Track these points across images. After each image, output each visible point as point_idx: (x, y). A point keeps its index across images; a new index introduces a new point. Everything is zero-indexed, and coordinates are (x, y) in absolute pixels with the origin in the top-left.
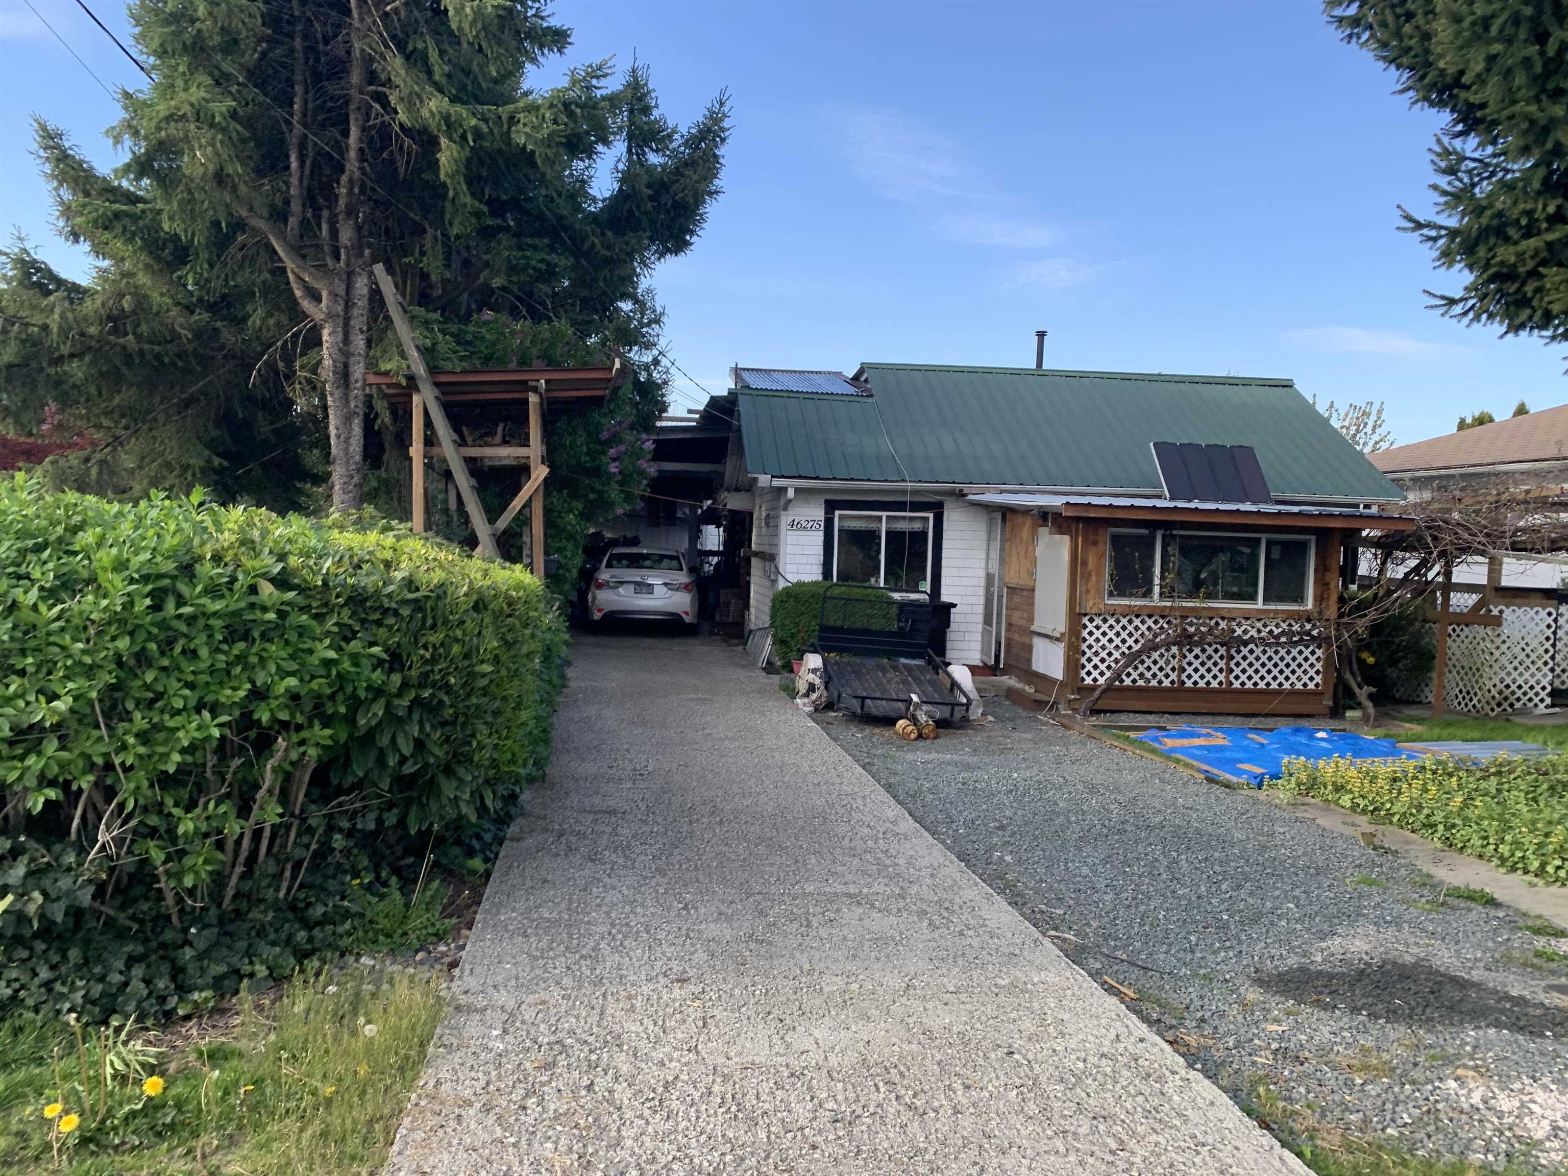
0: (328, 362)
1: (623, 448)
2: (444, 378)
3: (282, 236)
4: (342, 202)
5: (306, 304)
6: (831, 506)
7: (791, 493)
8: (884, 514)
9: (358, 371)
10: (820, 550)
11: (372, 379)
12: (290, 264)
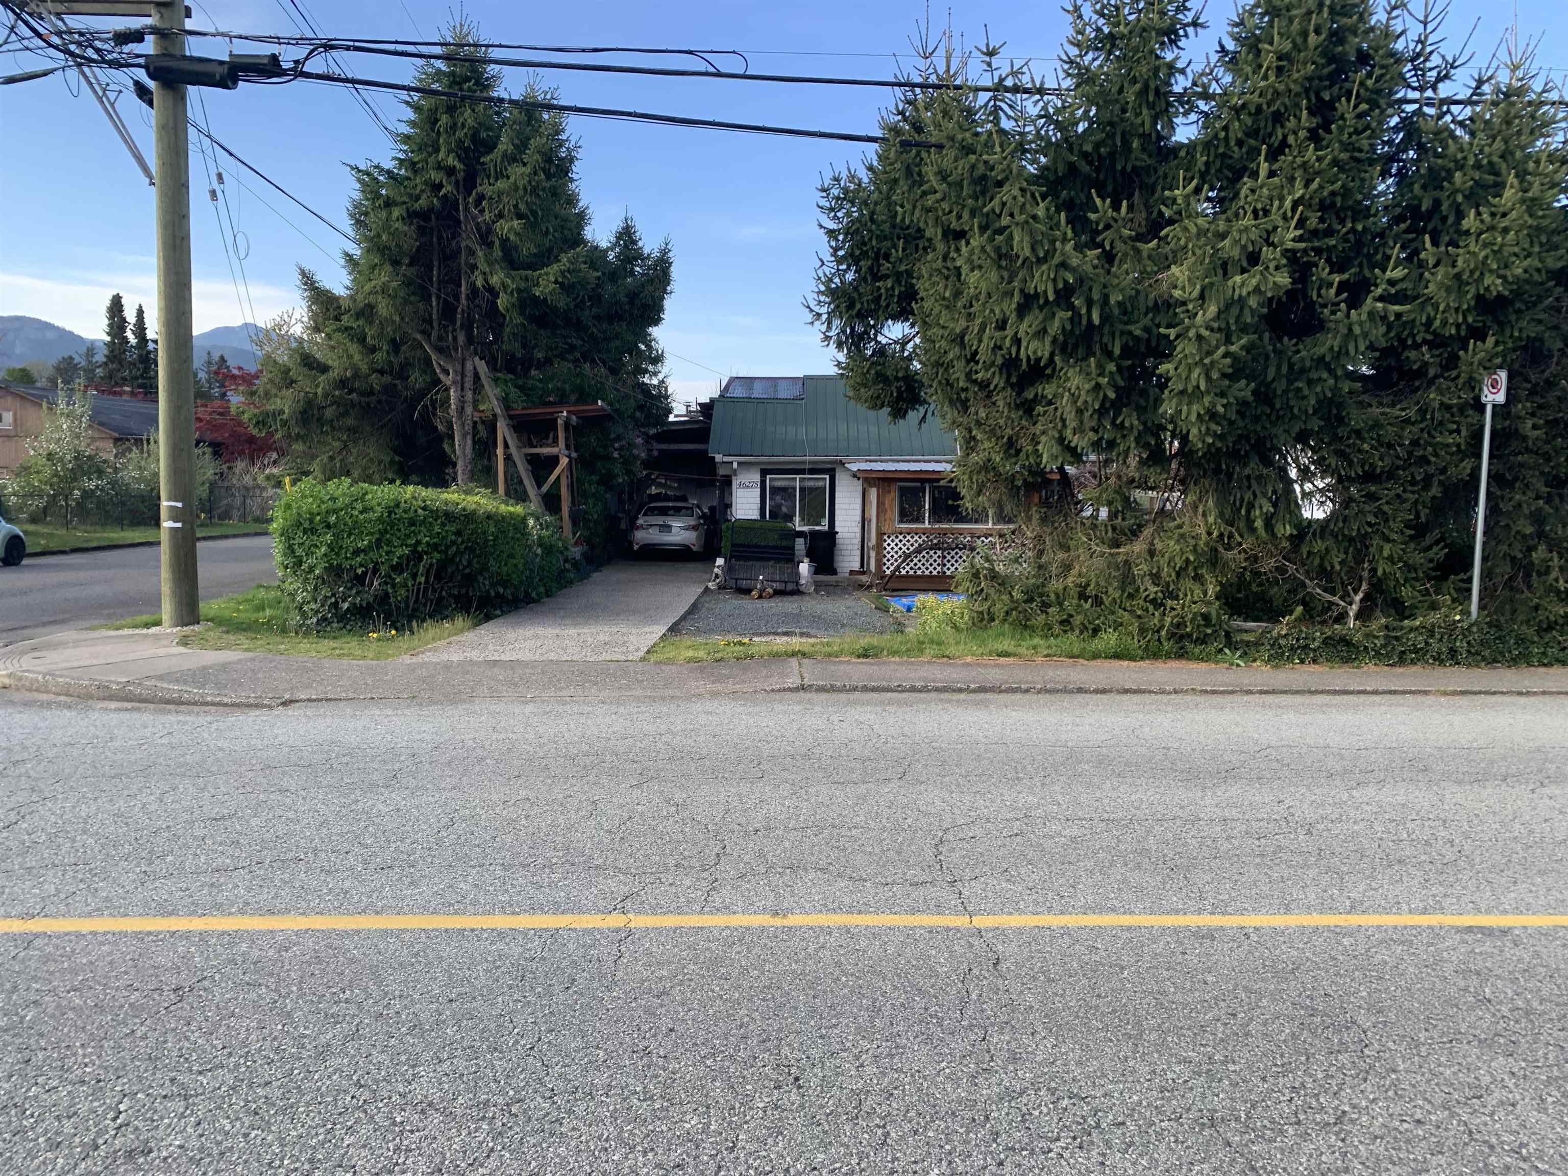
0: (453, 407)
1: (624, 443)
2: (512, 413)
3: (429, 341)
4: (458, 323)
5: (442, 377)
6: (764, 473)
7: (735, 465)
8: (798, 477)
9: (469, 410)
10: (758, 500)
11: (476, 414)
12: (434, 357)
